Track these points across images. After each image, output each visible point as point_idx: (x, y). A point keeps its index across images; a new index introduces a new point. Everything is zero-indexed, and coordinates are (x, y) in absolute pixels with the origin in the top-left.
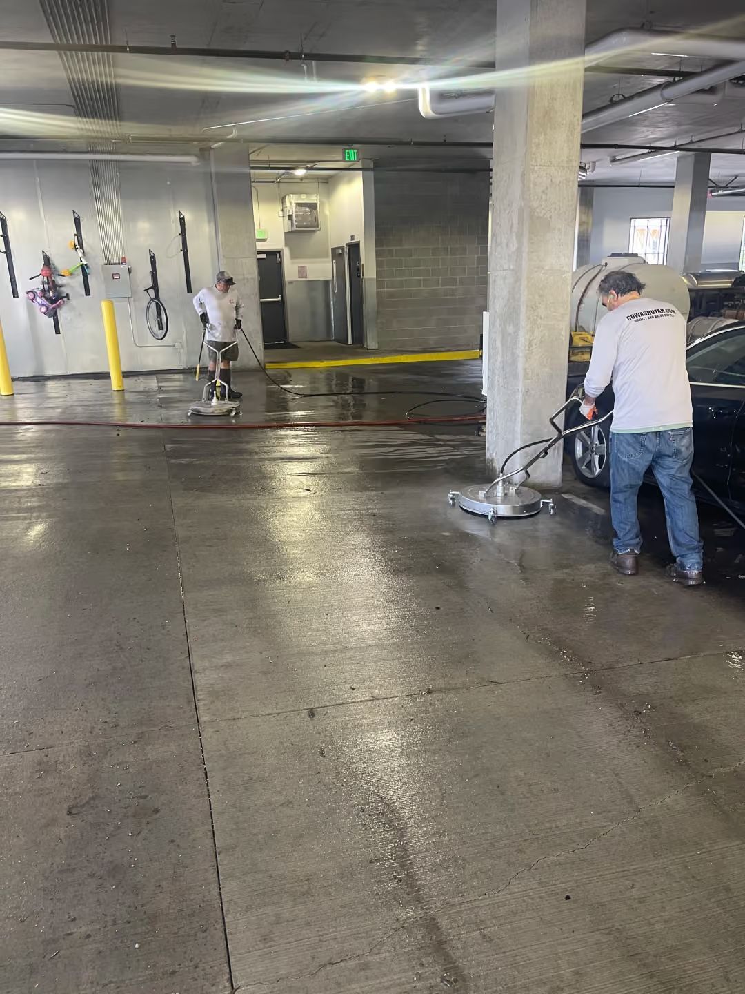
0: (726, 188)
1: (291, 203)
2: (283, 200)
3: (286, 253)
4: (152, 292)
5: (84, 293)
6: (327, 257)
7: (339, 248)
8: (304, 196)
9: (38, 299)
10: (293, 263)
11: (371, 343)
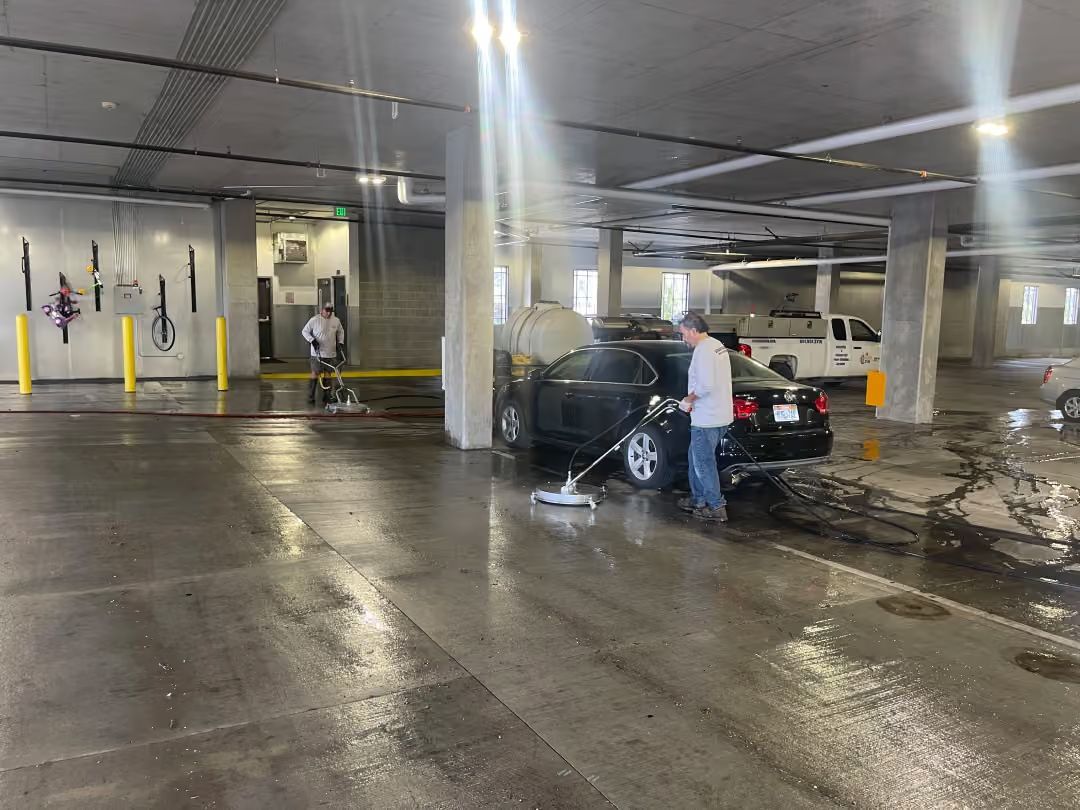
0: (642, 251)
1: (282, 240)
2: (275, 236)
3: (275, 281)
4: (160, 310)
5: (95, 308)
6: (313, 285)
7: (325, 280)
8: (293, 235)
9: (54, 314)
10: (280, 290)
11: (355, 360)
